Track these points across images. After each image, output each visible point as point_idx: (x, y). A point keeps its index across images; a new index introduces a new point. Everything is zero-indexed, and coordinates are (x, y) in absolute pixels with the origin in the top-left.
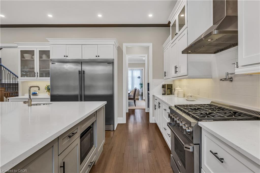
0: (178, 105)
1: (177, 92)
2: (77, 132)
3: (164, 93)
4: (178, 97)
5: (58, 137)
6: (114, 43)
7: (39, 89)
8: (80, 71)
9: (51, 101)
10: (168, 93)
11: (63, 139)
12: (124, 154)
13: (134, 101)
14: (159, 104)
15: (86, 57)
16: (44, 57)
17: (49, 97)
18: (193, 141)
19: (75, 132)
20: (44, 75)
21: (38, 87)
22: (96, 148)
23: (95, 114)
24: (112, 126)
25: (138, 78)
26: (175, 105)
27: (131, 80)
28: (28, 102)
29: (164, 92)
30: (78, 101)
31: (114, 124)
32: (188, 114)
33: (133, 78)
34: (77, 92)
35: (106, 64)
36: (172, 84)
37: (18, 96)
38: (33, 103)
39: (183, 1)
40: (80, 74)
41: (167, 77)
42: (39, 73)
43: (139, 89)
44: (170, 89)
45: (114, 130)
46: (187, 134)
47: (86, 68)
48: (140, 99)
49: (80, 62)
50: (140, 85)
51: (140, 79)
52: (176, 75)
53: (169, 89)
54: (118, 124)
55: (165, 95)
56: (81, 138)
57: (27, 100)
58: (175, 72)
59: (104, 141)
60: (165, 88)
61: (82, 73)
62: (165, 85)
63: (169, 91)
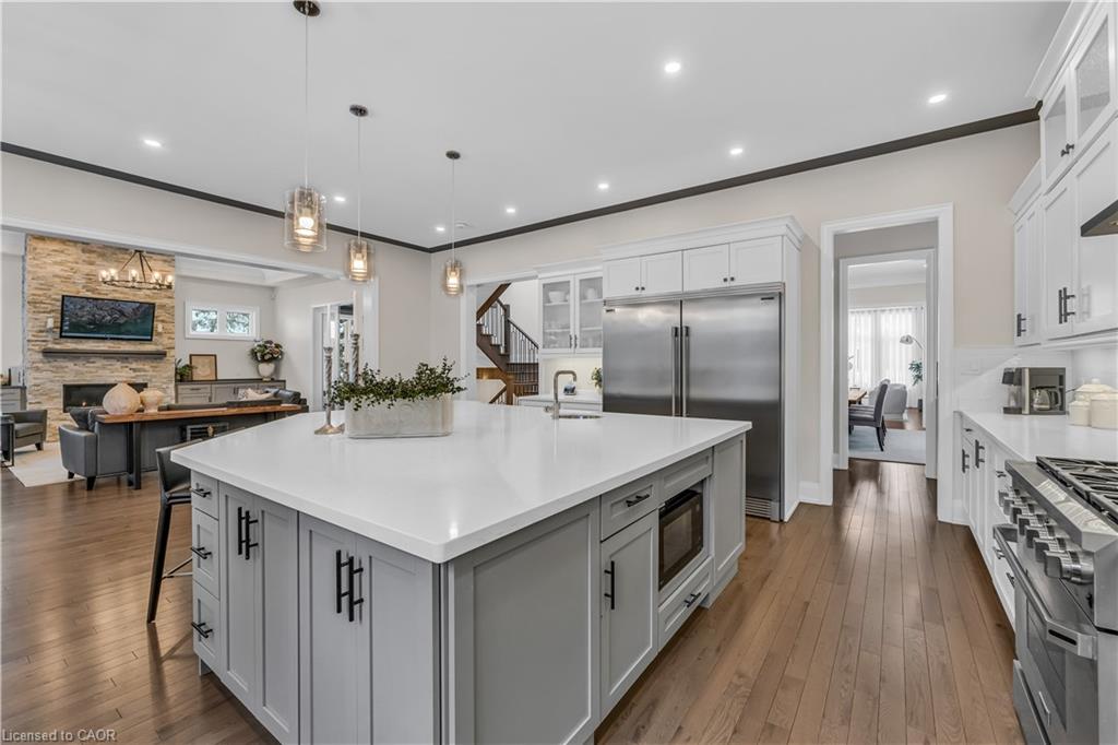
0: (1053, 460)
1: (1087, 404)
2: (648, 496)
3: (1013, 404)
4: (1089, 426)
5: (601, 496)
6: (783, 230)
7: (575, 379)
8: (676, 329)
9: (604, 410)
10: (1035, 406)
11: (612, 505)
12: (807, 604)
13: (874, 429)
14: (978, 447)
15: (695, 284)
16: (591, 295)
17: (600, 399)
18: (1092, 613)
19: (643, 495)
20: (591, 341)
21: (573, 373)
22: (710, 558)
23: (709, 454)
24: (775, 505)
25: (902, 341)
26: (1037, 458)
27: (870, 351)
28: (554, 408)
29: (1016, 400)
30: (670, 415)
31: (781, 501)
32: (1089, 501)
33: (877, 343)
34: (668, 391)
35: (757, 300)
36: (1064, 369)
37: (537, 393)
38: (562, 412)
39: (1096, 3)
40: (676, 335)
41: (1026, 338)
42: (578, 334)
43: (905, 387)
44: (1053, 390)
45: (781, 521)
46: (1068, 580)
47: (697, 317)
48: (909, 426)
49: (680, 301)
50: (911, 368)
51: (910, 346)
52: (1065, 329)
53: (1043, 391)
54: (800, 503)
55: (1020, 413)
56: (661, 516)
57: (550, 405)
58: (1061, 315)
59: (739, 547)
60: (1020, 383)
61: (681, 333)
62: (1020, 371)
63: (1043, 398)
